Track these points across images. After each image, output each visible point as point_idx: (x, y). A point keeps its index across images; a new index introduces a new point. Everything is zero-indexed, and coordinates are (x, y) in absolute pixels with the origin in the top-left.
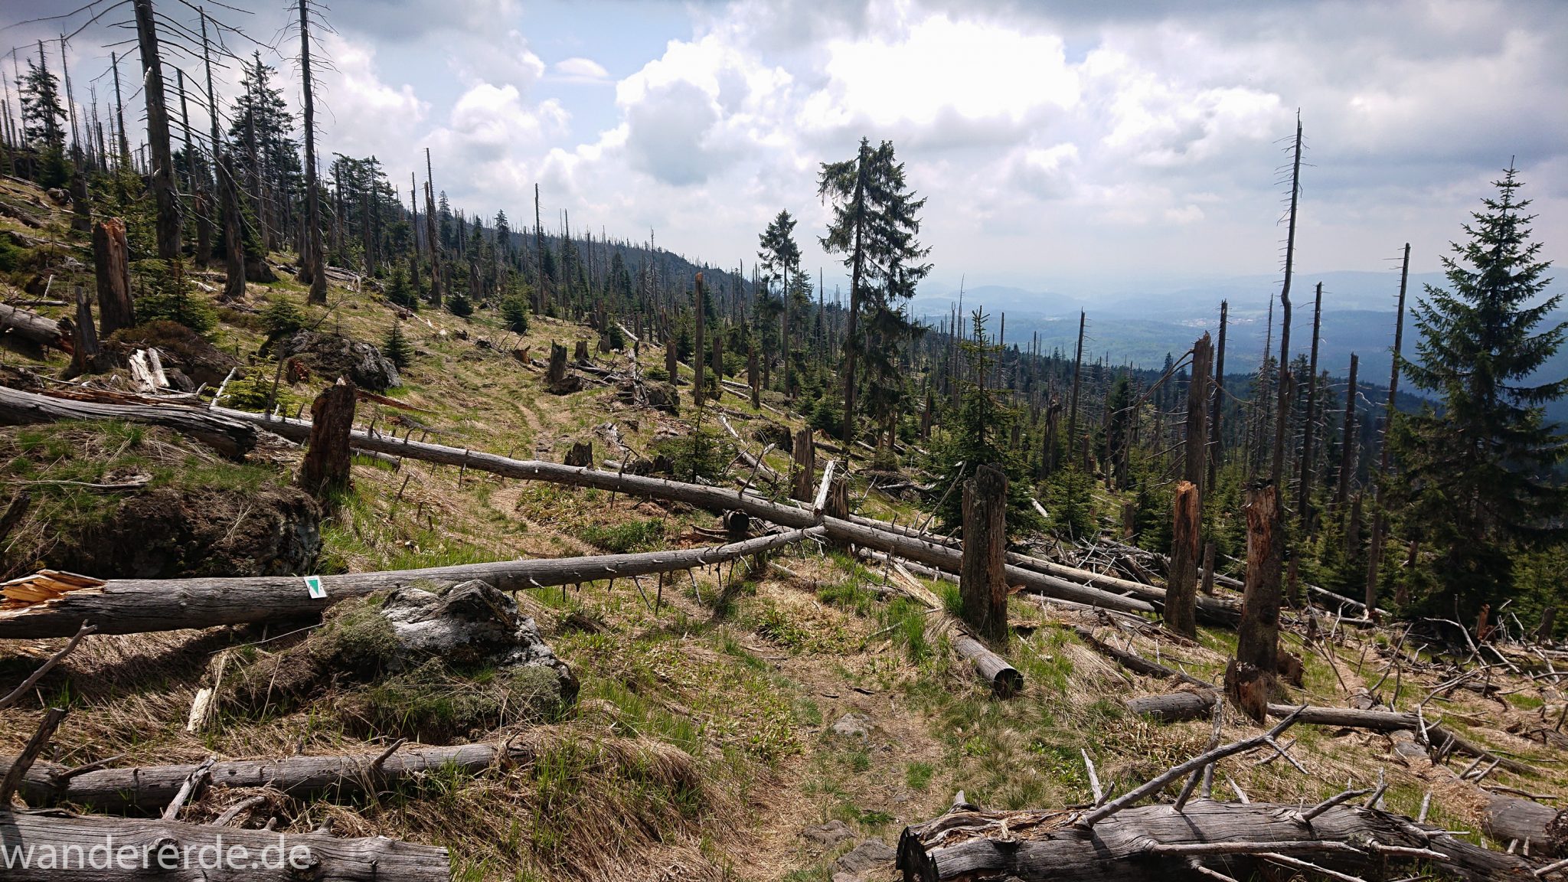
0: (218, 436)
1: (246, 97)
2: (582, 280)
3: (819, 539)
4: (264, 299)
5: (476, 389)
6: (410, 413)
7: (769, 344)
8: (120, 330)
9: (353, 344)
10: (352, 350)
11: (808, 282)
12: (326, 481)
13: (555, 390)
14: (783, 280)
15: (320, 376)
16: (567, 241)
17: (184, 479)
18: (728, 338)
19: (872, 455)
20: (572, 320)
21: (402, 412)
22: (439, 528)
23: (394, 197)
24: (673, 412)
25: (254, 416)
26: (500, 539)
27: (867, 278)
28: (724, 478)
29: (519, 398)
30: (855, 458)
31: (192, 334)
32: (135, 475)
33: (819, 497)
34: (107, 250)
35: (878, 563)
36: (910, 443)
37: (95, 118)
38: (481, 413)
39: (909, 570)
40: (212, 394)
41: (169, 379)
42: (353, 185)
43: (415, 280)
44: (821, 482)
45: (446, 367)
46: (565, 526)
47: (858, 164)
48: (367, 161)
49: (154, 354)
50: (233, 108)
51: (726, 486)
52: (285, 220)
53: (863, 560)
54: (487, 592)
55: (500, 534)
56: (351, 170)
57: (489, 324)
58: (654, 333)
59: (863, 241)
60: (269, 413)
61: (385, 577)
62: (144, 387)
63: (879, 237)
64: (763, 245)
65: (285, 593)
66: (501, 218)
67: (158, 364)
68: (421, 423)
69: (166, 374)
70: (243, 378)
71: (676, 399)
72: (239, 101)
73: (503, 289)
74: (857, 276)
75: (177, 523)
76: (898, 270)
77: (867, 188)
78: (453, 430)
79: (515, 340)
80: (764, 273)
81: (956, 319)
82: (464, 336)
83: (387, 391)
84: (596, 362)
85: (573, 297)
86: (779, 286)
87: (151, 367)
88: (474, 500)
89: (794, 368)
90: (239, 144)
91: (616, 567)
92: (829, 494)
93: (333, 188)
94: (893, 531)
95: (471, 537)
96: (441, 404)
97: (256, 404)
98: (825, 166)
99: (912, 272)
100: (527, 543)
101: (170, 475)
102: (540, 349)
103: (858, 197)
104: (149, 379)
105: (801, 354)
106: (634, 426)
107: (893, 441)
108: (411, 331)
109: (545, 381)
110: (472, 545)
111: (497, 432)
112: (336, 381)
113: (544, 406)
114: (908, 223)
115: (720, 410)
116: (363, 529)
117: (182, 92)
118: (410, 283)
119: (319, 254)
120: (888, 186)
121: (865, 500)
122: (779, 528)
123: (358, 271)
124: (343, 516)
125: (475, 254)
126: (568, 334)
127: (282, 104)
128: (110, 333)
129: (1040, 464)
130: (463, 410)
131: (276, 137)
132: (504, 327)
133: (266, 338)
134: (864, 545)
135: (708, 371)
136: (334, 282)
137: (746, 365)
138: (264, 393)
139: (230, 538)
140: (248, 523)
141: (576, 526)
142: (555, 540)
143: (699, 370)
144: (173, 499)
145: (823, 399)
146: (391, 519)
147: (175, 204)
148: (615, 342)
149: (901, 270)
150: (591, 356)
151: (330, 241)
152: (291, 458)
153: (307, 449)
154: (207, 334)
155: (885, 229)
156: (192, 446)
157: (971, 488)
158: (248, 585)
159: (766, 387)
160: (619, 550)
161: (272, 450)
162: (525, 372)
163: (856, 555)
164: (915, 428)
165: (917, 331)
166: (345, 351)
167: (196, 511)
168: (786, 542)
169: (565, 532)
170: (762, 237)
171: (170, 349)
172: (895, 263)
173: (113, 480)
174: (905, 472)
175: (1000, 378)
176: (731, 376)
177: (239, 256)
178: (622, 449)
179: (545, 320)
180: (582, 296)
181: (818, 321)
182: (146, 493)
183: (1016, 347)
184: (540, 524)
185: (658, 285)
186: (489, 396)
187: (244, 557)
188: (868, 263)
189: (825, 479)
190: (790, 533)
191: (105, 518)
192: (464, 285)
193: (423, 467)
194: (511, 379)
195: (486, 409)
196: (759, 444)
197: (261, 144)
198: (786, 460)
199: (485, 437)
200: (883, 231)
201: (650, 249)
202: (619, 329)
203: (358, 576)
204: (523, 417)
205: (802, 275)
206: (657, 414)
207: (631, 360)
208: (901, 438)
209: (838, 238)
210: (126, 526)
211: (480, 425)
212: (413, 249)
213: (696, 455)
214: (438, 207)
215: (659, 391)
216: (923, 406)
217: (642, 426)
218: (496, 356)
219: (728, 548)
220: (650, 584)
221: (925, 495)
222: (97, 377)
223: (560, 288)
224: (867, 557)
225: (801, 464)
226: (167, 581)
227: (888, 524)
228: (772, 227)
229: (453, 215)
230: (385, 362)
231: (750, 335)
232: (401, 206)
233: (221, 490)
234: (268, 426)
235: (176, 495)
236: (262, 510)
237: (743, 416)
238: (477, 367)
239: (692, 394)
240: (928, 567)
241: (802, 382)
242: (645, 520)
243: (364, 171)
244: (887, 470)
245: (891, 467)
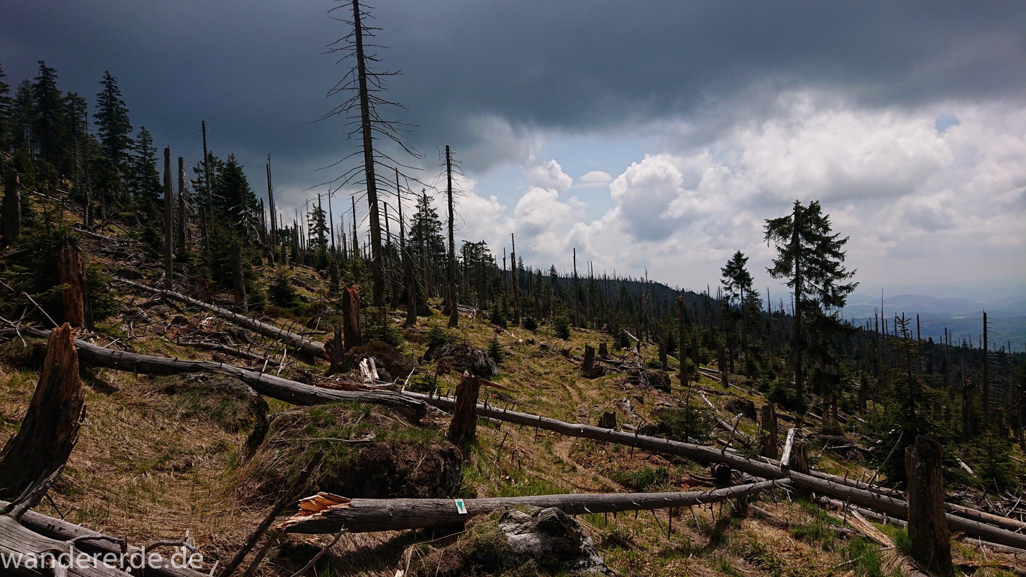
0: (406, 409)
1: (418, 214)
2: (602, 305)
3: (787, 488)
4: (426, 325)
5: (540, 375)
6: (504, 392)
7: (731, 342)
8: (354, 347)
9: (473, 350)
10: (472, 353)
11: (759, 298)
12: (462, 437)
13: (588, 376)
14: (741, 298)
15: (455, 370)
16: (591, 280)
17: (393, 436)
18: (701, 338)
19: (821, 423)
20: (596, 329)
21: (500, 391)
22: (525, 467)
23: (494, 262)
24: (667, 390)
25: (424, 396)
26: (561, 476)
27: (806, 294)
28: (709, 439)
29: (566, 380)
30: (808, 425)
31: (391, 348)
32: (367, 434)
33: (784, 456)
34: (349, 303)
35: (835, 508)
36: (851, 414)
37: (342, 231)
38: (544, 391)
39: (863, 515)
40: (402, 383)
41: (379, 375)
42: (472, 257)
43: (505, 310)
44: (784, 444)
45: (523, 361)
46: (601, 469)
47: (793, 218)
48: (480, 243)
49: (372, 360)
50: (411, 220)
51: (710, 445)
52: (437, 279)
53: (823, 505)
54: (561, 516)
55: (560, 474)
56: (472, 249)
57: (546, 334)
58: (649, 335)
59: (801, 268)
60: (432, 394)
61: (499, 502)
62: (366, 380)
63: (813, 265)
64: (725, 275)
65: (445, 510)
66: (553, 270)
67: (374, 366)
68: (511, 398)
69: (377, 372)
70: (418, 374)
71: (669, 381)
72: (414, 216)
73: (554, 312)
74: (798, 293)
75: (388, 464)
76: (830, 288)
77: (802, 234)
78: (528, 402)
79: (563, 344)
80: (725, 293)
81: (880, 321)
82: (532, 342)
83: (491, 378)
84: (612, 356)
85: (596, 315)
86: (738, 301)
87: (370, 368)
88: (543, 448)
89: (753, 358)
90: (414, 239)
91: (640, 502)
92: (791, 455)
93: (462, 260)
94: (845, 483)
95: (543, 474)
96: (521, 385)
97: (424, 389)
98: (768, 221)
99: (841, 288)
100: (577, 480)
101: (385, 435)
102: (577, 349)
103: (795, 240)
104: (369, 375)
105: (757, 348)
106: (640, 400)
107: (836, 412)
108: (503, 340)
109: (581, 369)
110: (544, 480)
111: (555, 404)
112: (463, 373)
113: (581, 386)
114: (836, 255)
115: (699, 388)
116: (483, 468)
117: (386, 214)
118: (502, 312)
119: (454, 298)
120: (818, 231)
121: (821, 459)
122: (754, 478)
123: (474, 307)
124: (472, 459)
125: (538, 292)
126: (593, 338)
127: (436, 216)
128: (349, 349)
129: (961, 430)
130: (533, 389)
131: (433, 234)
132: (555, 335)
133: (428, 348)
134: (823, 495)
135: (689, 361)
136: (461, 313)
137: (715, 356)
138: (429, 382)
139: (415, 473)
140: (425, 464)
141: (608, 469)
142: (595, 479)
143: (683, 361)
144: (387, 449)
145: (777, 380)
146: (498, 461)
147: (383, 276)
148: (625, 342)
149: (833, 288)
150: (609, 352)
151: (460, 290)
152: (444, 422)
153: (453, 416)
154: (399, 347)
155: (818, 260)
156: (395, 416)
157: (911, 452)
158: (424, 503)
159: (732, 372)
160: (638, 489)
161: (434, 417)
162: (569, 364)
163: (817, 501)
164: (852, 402)
165: (848, 330)
166: (469, 354)
167: (398, 456)
168: (760, 489)
169: (601, 473)
170: (723, 270)
171: (379, 357)
172: (828, 282)
173: (355, 437)
174: (849, 436)
175: (920, 363)
176: (705, 364)
177: (413, 301)
178: (634, 416)
179: (579, 330)
180: (602, 314)
181: (768, 325)
182: (372, 446)
183: (930, 339)
184: (584, 467)
185: (651, 304)
186: (548, 380)
187: (422, 485)
188: (806, 284)
189: (788, 442)
190: (764, 482)
191: (351, 460)
192: (532, 312)
193: (513, 427)
194: (560, 369)
195: (547, 388)
196: (731, 414)
197: (425, 239)
198: (753, 425)
199: (547, 407)
200: (816, 261)
201: (644, 282)
202: (626, 334)
203: (482, 501)
204: (569, 393)
205: (753, 293)
206: (655, 392)
207: (635, 355)
208: (842, 410)
209: (782, 268)
210: (361, 465)
211: (544, 399)
212: (504, 292)
213: (687, 422)
214: (517, 266)
215: (656, 376)
216: (858, 385)
217: (646, 400)
218: (552, 354)
219: (718, 492)
220: (663, 515)
221: (868, 456)
222: (343, 375)
223: (588, 310)
224: (825, 503)
225: (767, 430)
226: (383, 500)
227: (840, 478)
228: (730, 263)
229: (525, 270)
230: (490, 360)
231: (717, 335)
232: (497, 267)
233: (411, 444)
234: (431, 401)
235: (388, 447)
236: (432, 456)
237: (717, 393)
238: (540, 361)
239: (678, 377)
240: (877, 512)
241: (759, 368)
242: (654, 468)
243: (478, 249)
244: (834, 435)
245: (837, 432)
